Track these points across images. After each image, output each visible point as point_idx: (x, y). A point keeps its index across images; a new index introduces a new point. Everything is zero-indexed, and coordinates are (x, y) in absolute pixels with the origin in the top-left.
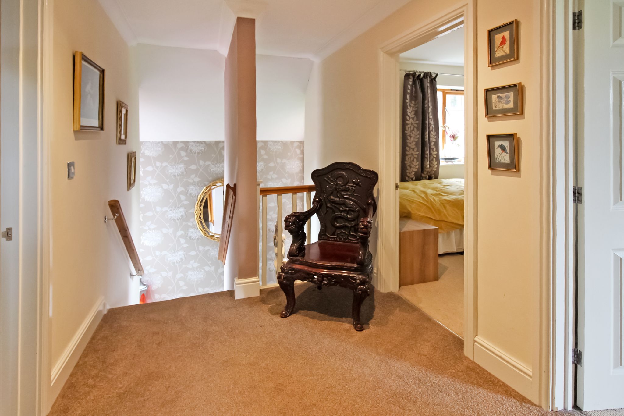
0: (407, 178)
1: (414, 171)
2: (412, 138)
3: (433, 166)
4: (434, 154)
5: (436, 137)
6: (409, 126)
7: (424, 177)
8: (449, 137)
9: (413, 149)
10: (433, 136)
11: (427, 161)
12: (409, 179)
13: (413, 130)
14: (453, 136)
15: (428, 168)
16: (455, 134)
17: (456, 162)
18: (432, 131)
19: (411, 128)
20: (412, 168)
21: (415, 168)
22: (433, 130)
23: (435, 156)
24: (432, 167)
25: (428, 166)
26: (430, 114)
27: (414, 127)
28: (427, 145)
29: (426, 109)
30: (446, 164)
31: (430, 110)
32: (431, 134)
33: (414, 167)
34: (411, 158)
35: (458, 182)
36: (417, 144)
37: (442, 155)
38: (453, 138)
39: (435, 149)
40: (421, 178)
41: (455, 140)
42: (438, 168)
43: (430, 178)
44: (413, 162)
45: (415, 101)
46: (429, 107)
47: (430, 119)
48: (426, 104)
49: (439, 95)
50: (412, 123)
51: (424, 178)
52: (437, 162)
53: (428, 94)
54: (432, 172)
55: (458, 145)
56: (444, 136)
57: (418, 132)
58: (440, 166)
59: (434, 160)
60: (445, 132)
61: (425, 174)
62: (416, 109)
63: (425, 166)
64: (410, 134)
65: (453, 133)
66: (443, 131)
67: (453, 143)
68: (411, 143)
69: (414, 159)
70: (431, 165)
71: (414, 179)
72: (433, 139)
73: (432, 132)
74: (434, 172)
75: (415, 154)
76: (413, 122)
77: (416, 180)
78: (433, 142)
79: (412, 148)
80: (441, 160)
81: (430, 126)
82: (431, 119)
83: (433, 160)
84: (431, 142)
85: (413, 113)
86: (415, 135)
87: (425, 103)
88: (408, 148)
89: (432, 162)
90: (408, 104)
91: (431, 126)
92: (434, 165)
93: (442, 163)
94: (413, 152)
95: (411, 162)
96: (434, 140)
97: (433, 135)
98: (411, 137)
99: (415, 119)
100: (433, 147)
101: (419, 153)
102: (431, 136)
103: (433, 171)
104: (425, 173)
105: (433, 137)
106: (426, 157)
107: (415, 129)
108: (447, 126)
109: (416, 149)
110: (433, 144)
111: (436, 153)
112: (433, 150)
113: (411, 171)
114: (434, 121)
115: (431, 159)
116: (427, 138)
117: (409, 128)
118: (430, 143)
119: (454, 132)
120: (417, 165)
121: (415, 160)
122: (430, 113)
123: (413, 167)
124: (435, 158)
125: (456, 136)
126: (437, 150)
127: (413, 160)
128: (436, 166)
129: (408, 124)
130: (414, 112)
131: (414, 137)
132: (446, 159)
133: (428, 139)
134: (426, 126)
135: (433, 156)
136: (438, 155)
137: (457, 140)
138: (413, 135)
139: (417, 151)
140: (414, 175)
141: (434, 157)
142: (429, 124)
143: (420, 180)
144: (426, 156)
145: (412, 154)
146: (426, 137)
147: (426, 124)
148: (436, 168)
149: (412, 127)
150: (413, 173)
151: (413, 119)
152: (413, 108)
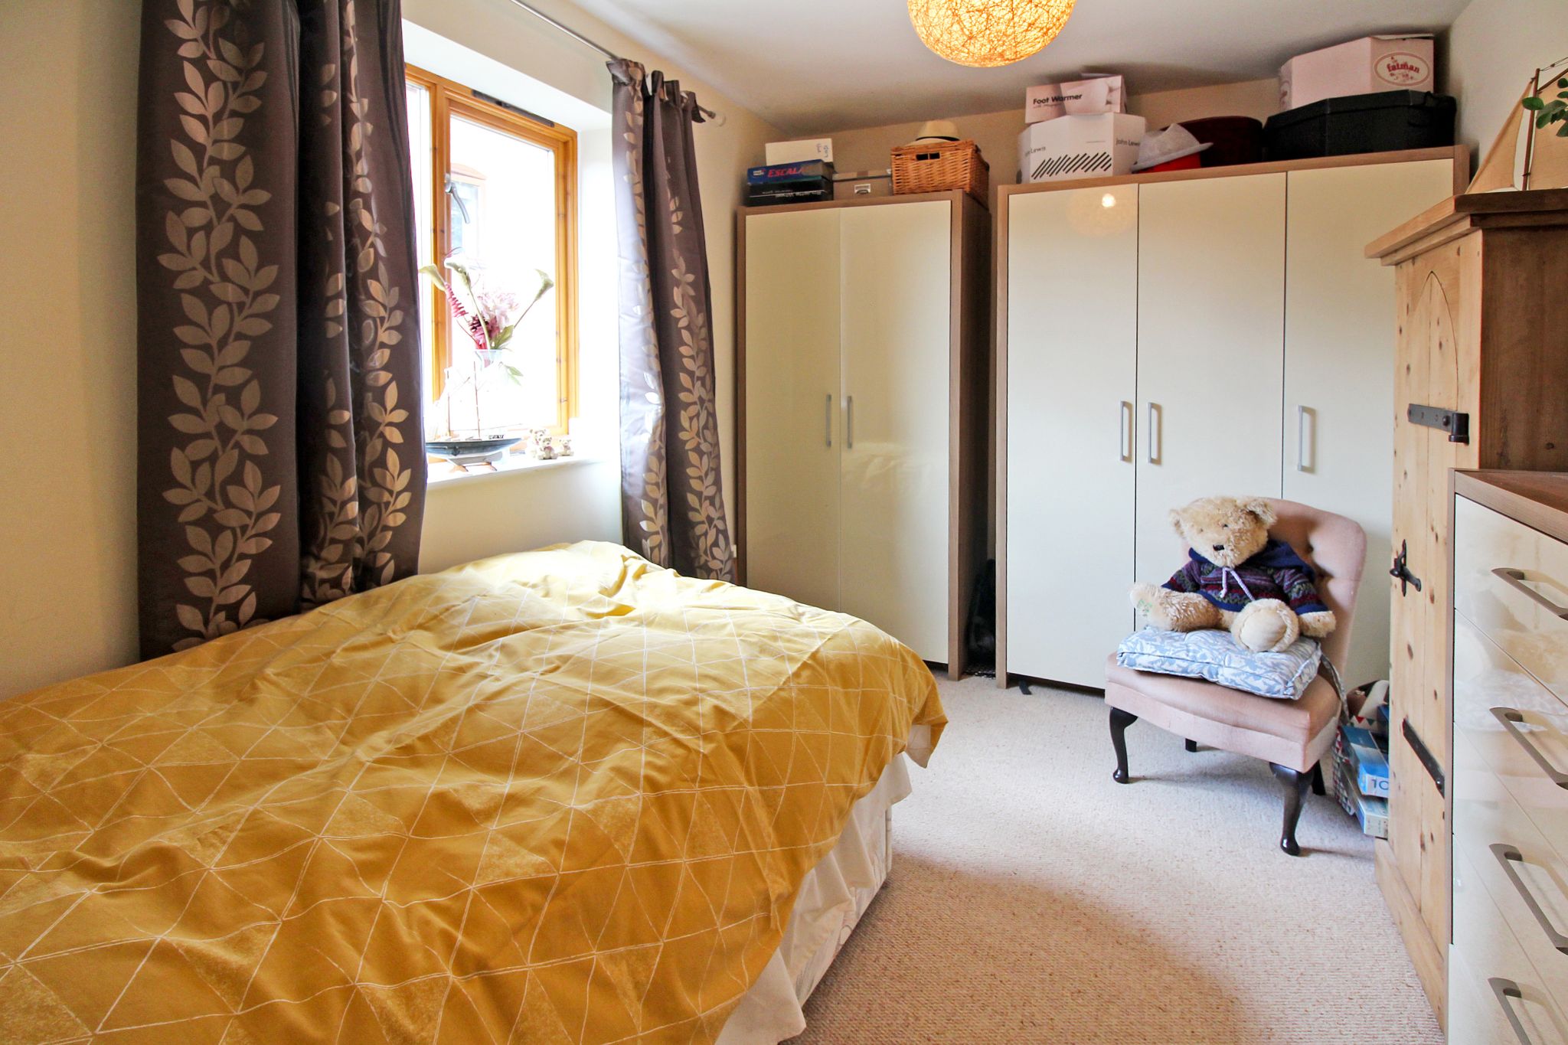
0: (189, 616)
1: (243, 557)
2: (221, 312)
3: (386, 497)
4: (390, 424)
5: (398, 317)
6: (196, 217)
7: (323, 581)
8: (468, 328)
9: (233, 396)
10: (383, 313)
11: (346, 477)
12: (206, 622)
13: (232, 251)
14: (487, 323)
15: (352, 522)
16: (497, 313)
17: (506, 462)
18: (373, 273)
19: (208, 236)
20: (228, 534)
21: (250, 532)
22: (382, 269)
23: (395, 436)
24: (379, 505)
25: (354, 508)
26: (362, 167)
27: (239, 230)
28: (342, 366)
29: (328, 120)
30: (459, 474)
31: (359, 135)
32: (371, 297)
33: (244, 528)
34: (213, 459)
35: (534, 586)
36: (258, 358)
37: (434, 425)
38: (490, 332)
39: (392, 395)
40: (307, 593)
41: (496, 348)
42: (415, 510)
43: (367, 578)
44: (233, 491)
45: (245, 50)
46: (348, 119)
47: (358, 194)
48: (330, 86)
49: (417, 104)
50: (218, 203)
51: (326, 590)
52: (406, 475)
53: (344, 33)
54: (378, 535)
55: (515, 372)
56: (441, 324)
57: (271, 272)
58: (428, 488)
59: (392, 458)
60: (448, 300)
61: (327, 564)
62: (255, 103)
63: (329, 507)
64: (207, 282)
65: (486, 308)
66: (439, 297)
67: (487, 363)
68: (214, 344)
69: (241, 465)
70: (372, 494)
71: (248, 608)
72: (380, 331)
73: (374, 287)
74: (389, 535)
75: (250, 432)
76: (226, 188)
77: (268, 613)
78: (383, 345)
79: (218, 389)
80: (430, 456)
81: (357, 241)
82: (366, 198)
83: (381, 462)
84: (371, 349)
85: (229, 127)
86: (246, 291)
87: (326, 79)
88: (185, 390)
89: (377, 471)
90: (187, 51)
91: (363, 244)
92: (391, 492)
93: (439, 470)
94: (231, 418)
95: (217, 493)
96: (391, 338)
97: (384, 307)
98: (212, 302)
99: (245, 171)
100: (384, 377)
101: (282, 420)
102: (371, 309)
103: (386, 528)
104: (332, 552)
105: (382, 319)
106: (335, 452)
107: (248, 249)
108: (456, 268)
109: (251, 397)
110: (380, 357)
111: (400, 416)
112: (380, 399)
113: (223, 554)
114: (383, 219)
115: (368, 459)
116: (338, 319)
117: (191, 232)
118: (360, 356)
119: (491, 306)
120: (273, 509)
121: (252, 475)
122: (359, 155)
123: (234, 523)
124: (394, 446)
125: (503, 324)
126: (410, 401)
127: (236, 478)
128: (404, 499)
129: (182, 205)
130: (239, 123)
131: (241, 306)
132: (456, 448)
133: (344, 328)
134: (330, 237)
135: (382, 435)
136: (412, 427)
137: (509, 344)
138: (230, 287)
139: (264, 408)
140: (244, 581)
141: (387, 444)
142: (354, 230)
143: (297, 606)
144: (336, 440)
145: (225, 433)
146: (330, 311)
147: (330, 221)
148: (401, 510)
149: (223, 234)
150: (244, 567)
151: (228, 170)
152: (232, 97)
